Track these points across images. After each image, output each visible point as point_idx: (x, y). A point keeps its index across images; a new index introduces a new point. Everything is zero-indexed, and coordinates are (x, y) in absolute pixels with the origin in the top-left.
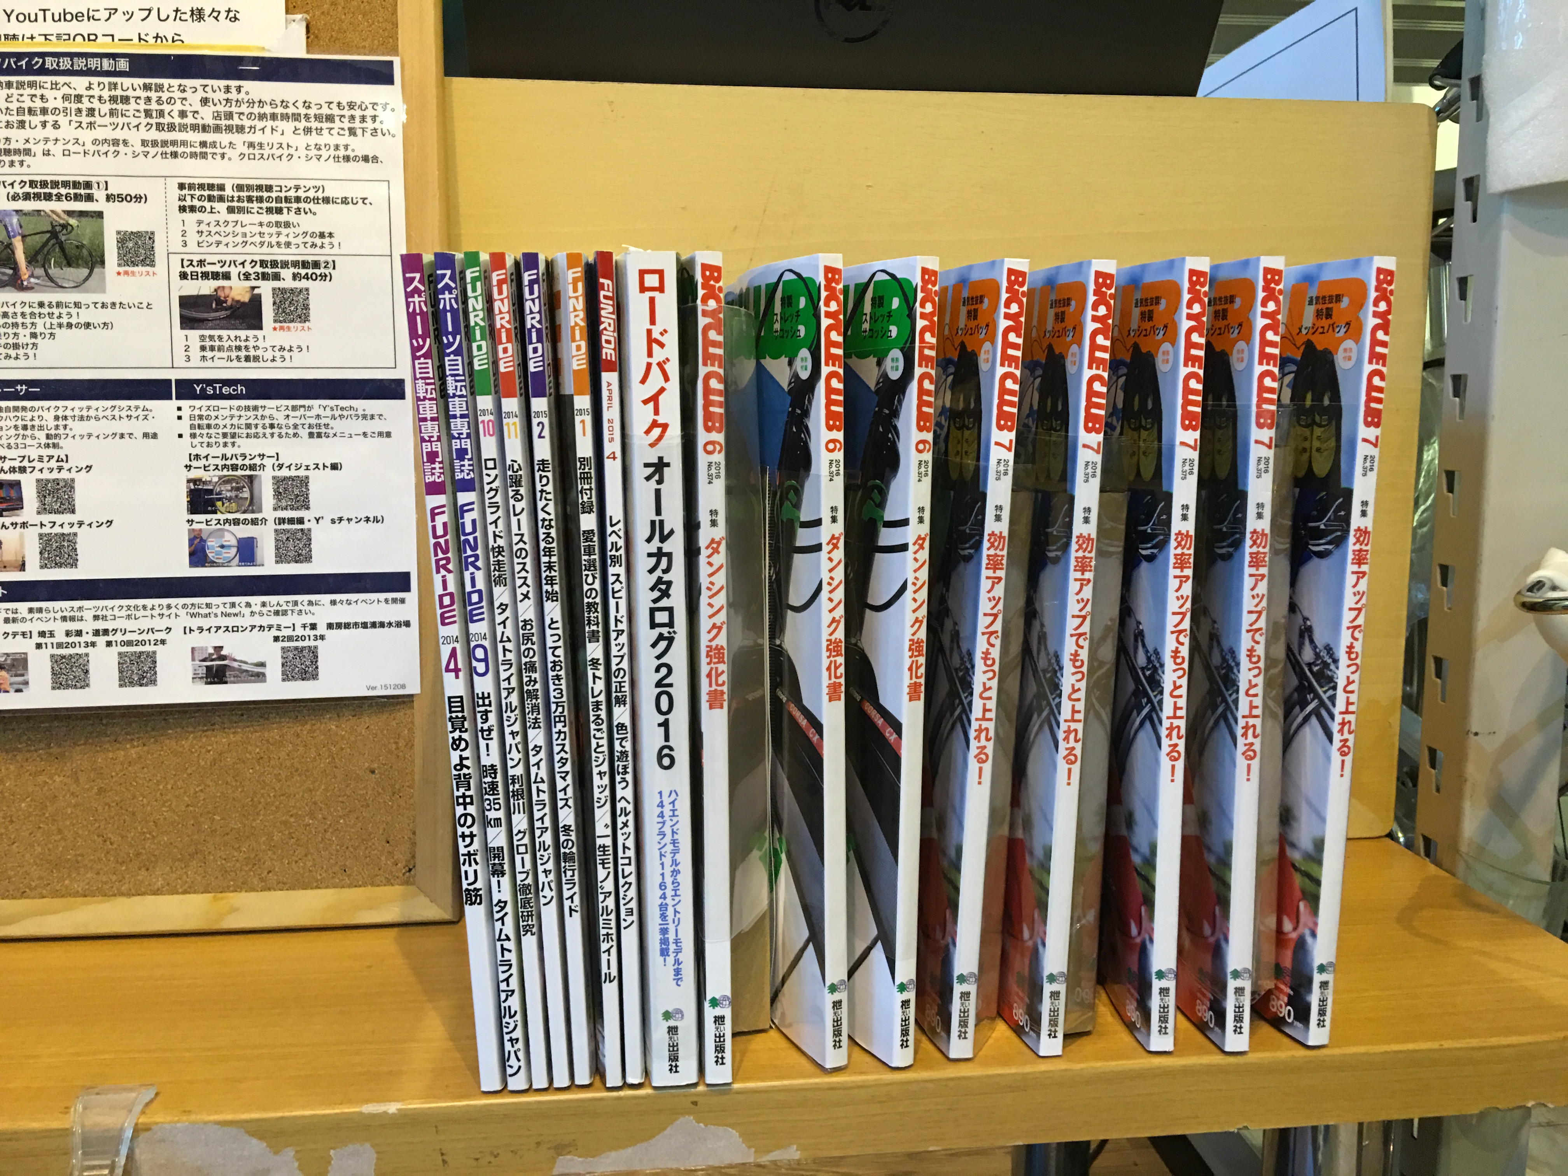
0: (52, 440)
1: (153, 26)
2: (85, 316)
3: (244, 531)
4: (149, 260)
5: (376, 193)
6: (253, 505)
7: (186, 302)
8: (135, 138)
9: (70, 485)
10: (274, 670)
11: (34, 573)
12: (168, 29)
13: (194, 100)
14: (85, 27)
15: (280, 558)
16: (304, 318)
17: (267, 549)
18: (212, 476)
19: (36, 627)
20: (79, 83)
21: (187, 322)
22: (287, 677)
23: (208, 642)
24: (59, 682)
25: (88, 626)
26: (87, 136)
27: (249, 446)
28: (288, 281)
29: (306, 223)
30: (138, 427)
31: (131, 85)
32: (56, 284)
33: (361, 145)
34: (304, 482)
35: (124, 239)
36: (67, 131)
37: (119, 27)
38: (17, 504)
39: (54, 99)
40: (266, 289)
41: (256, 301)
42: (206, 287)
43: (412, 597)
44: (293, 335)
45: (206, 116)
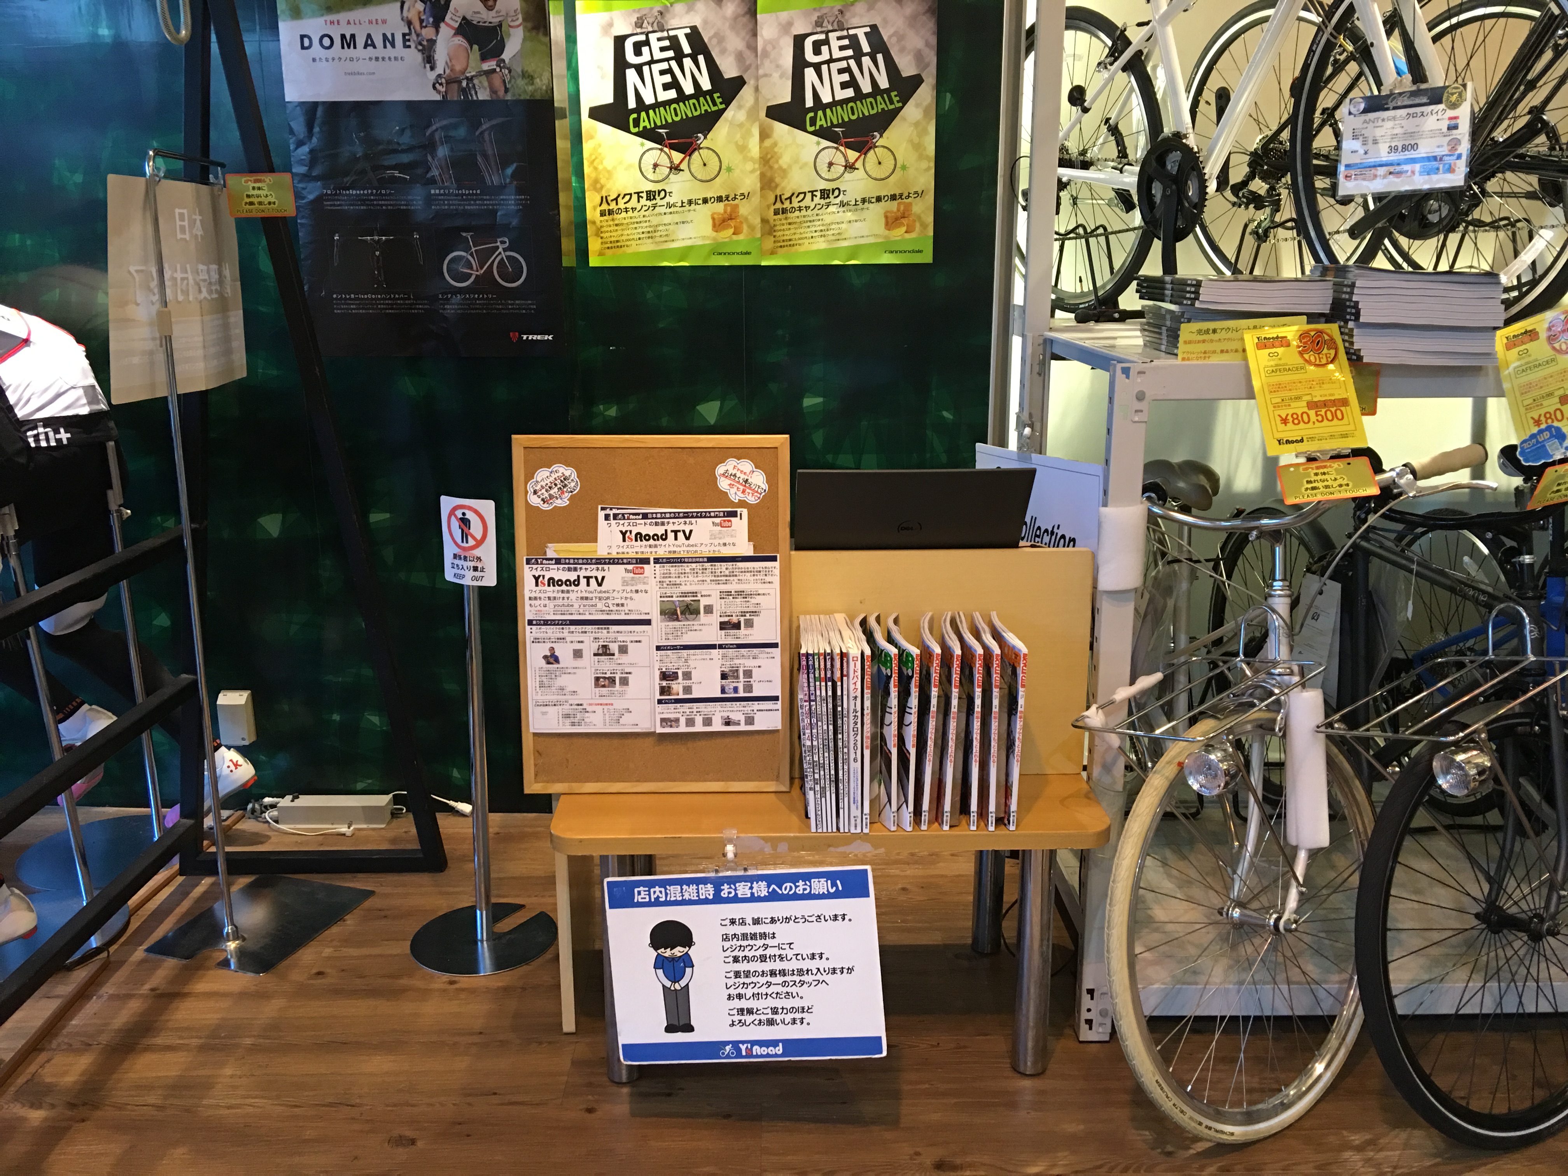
0: (686, 661)
1: (712, 548)
2: (695, 628)
3: (735, 685)
4: (712, 612)
5: (772, 592)
6: (737, 677)
7: (721, 623)
8: (708, 579)
9: (690, 673)
10: (743, 722)
11: (681, 696)
12: (716, 549)
13: (724, 569)
14: (694, 549)
15: (744, 692)
16: (752, 626)
17: (741, 689)
18: (727, 670)
19: (681, 710)
20: (694, 565)
21: (721, 629)
22: (746, 724)
23: (725, 714)
24: (687, 725)
25: (695, 710)
26: (696, 579)
27: (737, 662)
28: (748, 617)
29: (753, 601)
30: (708, 657)
31: (708, 565)
32: (687, 619)
33: (768, 579)
34: (751, 671)
35: (705, 607)
36: (691, 578)
37: (703, 548)
38: (677, 678)
39: (688, 570)
40: (742, 619)
41: (739, 622)
42: (726, 619)
43: (779, 702)
44: (749, 631)
45: (727, 573)
